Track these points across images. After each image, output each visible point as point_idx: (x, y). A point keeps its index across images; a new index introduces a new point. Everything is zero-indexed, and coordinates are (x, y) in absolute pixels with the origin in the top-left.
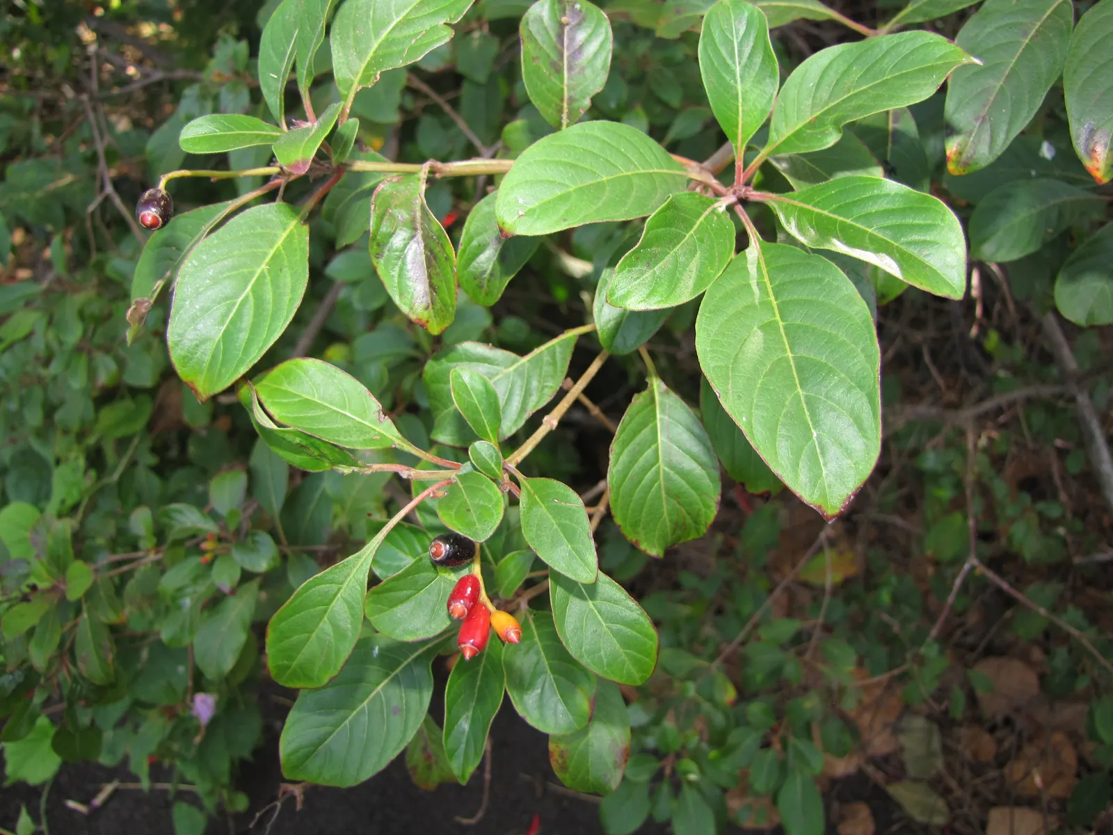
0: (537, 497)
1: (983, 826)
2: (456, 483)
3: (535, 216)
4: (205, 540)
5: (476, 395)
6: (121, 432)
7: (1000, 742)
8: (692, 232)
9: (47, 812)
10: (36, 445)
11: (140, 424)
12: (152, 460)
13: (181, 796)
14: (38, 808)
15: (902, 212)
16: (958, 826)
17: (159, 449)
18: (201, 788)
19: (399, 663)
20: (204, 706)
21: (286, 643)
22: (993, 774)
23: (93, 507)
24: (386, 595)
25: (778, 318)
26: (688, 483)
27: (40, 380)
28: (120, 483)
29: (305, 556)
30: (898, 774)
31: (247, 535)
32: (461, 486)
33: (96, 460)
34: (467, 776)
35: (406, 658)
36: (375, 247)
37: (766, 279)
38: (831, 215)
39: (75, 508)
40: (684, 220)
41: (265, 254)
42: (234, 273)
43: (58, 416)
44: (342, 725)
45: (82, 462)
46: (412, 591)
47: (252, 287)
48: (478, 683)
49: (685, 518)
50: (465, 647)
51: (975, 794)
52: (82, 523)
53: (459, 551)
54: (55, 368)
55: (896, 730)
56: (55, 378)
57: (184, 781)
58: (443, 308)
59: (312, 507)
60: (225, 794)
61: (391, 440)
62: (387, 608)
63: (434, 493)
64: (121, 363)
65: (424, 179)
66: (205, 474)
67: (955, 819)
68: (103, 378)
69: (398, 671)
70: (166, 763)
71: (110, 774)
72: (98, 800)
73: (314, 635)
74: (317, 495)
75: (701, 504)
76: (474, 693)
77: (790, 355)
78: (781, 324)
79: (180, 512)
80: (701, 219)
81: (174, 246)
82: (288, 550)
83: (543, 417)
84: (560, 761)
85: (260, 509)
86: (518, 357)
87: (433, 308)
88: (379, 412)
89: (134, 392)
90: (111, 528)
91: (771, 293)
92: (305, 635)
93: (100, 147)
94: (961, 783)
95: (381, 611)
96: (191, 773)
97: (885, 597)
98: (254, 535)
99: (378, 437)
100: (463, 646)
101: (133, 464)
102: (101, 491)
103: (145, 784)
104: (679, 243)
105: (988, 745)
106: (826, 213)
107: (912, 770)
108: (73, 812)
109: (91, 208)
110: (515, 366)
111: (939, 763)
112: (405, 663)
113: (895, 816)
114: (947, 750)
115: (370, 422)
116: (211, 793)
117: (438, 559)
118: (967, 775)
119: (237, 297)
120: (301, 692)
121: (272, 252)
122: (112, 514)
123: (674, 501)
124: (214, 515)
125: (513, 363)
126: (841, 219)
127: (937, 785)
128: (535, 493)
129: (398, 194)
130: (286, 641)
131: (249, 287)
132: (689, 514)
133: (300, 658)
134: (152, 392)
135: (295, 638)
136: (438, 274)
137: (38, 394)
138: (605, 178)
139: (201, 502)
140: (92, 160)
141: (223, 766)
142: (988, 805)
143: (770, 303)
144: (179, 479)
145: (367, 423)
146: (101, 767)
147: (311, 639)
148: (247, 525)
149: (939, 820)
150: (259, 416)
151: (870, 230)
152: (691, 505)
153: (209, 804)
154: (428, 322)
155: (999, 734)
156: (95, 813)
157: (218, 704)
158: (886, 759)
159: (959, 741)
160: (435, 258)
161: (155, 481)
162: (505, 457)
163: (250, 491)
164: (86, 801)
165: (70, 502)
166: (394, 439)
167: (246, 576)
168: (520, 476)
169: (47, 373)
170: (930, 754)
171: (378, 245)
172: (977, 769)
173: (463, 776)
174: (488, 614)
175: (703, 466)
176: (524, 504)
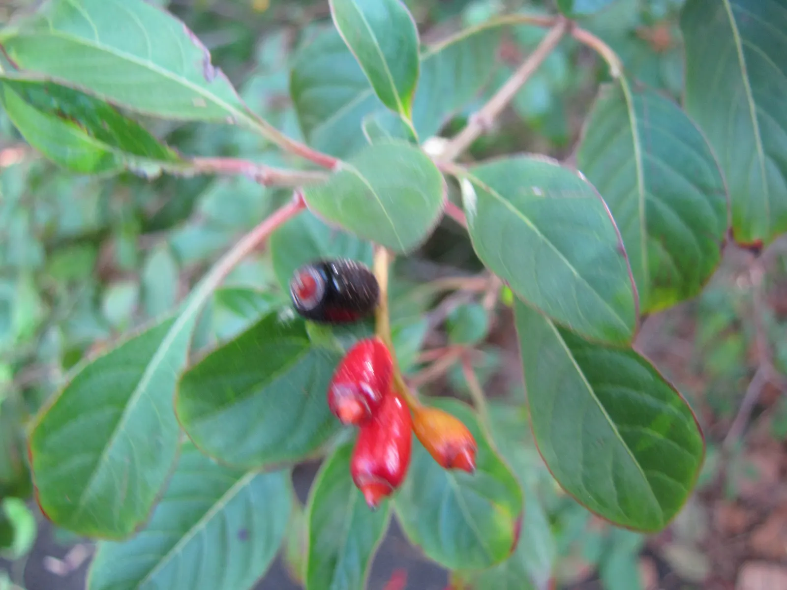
0: (494, 193)
61: (227, 110)
73: (105, 457)
88: (204, 63)
123: (657, 244)
130: (63, 466)
135: (76, 462)
145: (183, 80)
152: (683, 249)
166: (232, 109)
168: (456, 169)
174: (409, 416)
175: (704, 189)
176: (473, 228)
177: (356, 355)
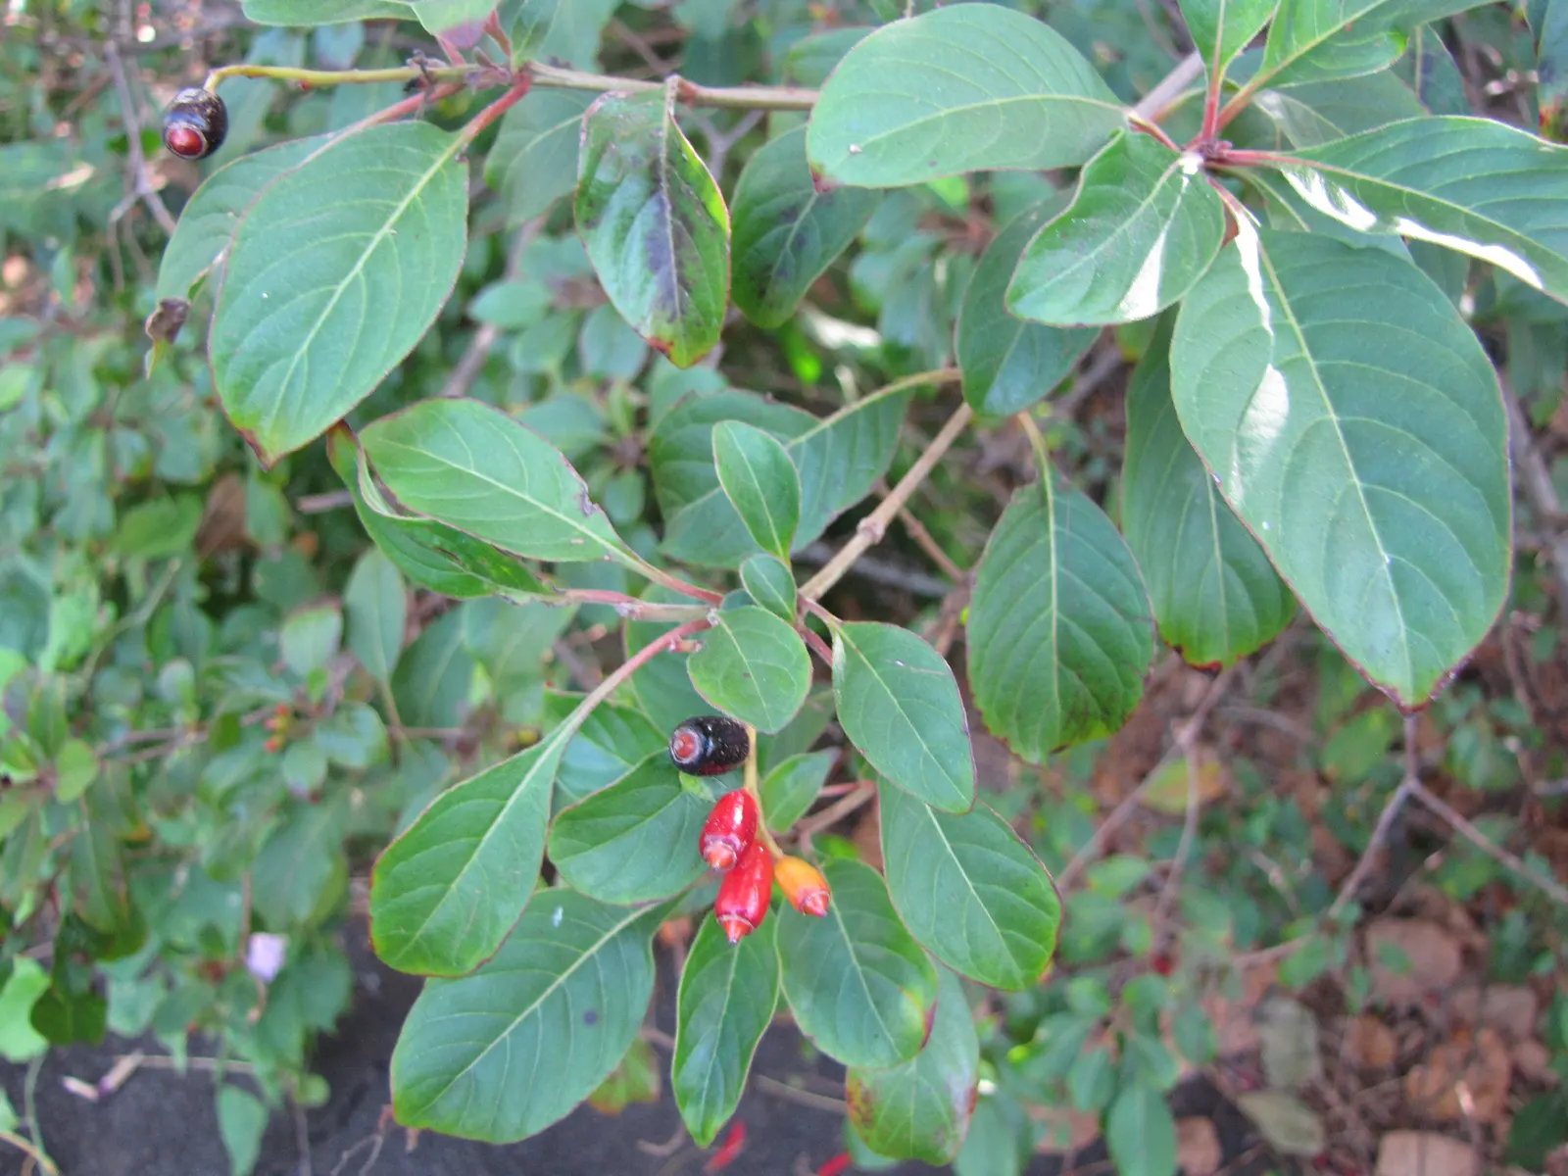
0: (862, 657)
1: (1373, 1157)
2: (719, 626)
3: (880, 155)
4: (274, 714)
5: (756, 471)
6: (156, 549)
7: (1401, 1040)
8: (1150, 199)
9: (38, 1097)
10: (28, 565)
11: (183, 539)
12: (198, 592)
13: (231, 1078)
14: (21, 1092)
15: (1529, 177)
16: (1339, 1157)
17: (210, 577)
18: (259, 1067)
19: (597, 937)
20: (266, 955)
21: (405, 898)
22: (1389, 1084)
23: (108, 659)
24: (588, 822)
25: (1306, 353)
26: (1103, 645)
27: (36, 470)
28: (150, 626)
29: (429, 746)
30: (1259, 1083)
31: (337, 708)
32: (729, 631)
33: (116, 591)
34: (711, 1135)
35: (607, 930)
36: (585, 208)
37: (1278, 288)
38: (1389, 184)
39: (82, 659)
40: (1139, 178)
41: (391, 209)
42: (331, 239)
43: (59, 521)
44: (498, 1040)
45: (94, 592)
46: (634, 817)
47: (366, 264)
48: (732, 976)
49: (1086, 703)
50: (729, 922)
51: (1364, 1113)
52: (92, 684)
53: (724, 749)
54: (55, 451)
55: (1258, 1017)
56: (56, 466)
57: (234, 1057)
58: (701, 319)
59: (439, 671)
60: (295, 1079)
61: (603, 547)
62: (588, 846)
63: (677, 643)
64: (155, 445)
65: (672, 98)
66: (276, 616)
67: (1334, 1146)
68: (127, 467)
69: (594, 949)
70: (210, 1032)
71: (129, 1045)
72: (113, 1080)
73: (453, 886)
74: (449, 651)
75: (1117, 677)
76: (725, 993)
77: (1334, 417)
78: (1312, 363)
79: (236, 669)
80: (1163, 180)
81: (231, 211)
82: (402, 735)
83: (857, 522)
84: (863, 1108)
85: (358, 669)
86: (817, 419)
87: (683, 321)
88: (583, 496)
89: (174, 489)
90: (133, 690)
91: (1289, 311)
92: (436, 888)
93: (133, 126)
94: (1345, 1097)
95: (576, 851)
96: (246, 1048)
97: (1259, 829)
98: (350, 708)
99: (580, 541)
100: (725, 918)
101: (170, 598)
102: (120, 637)
103: (179, 1060)
104: (1130, 215)
105: (1384, 1045)
106: (1378, 180)
107: (1276, 1075)
108: (73, 1097)
109: (117, 214)
110: (812, 433)
111: (1314, 1068)
112: (607, 937)
113: (1249, 1138)
114: (1327, 1051)
115: (566, 514)
116: (274, 1076)
117: (686, 761)
118: (1353, 1084)
119: (337, 282)
120: (428, 980)
121: (402, 206)
122: (137, 671)
123: (1071, 674)
124: (286, 675)
125: (807, 427)
126: (1408, 189)
127: (1311, 1098)
128: (859, 648)
129: (628, 120)
130: (405, 895)
131: (360, 264)
132: (1095, 696)
133: (429, 924)
134: (202, 490)
135: (422, 891)
136: (695, 259)
137: (31, 488)
138: (997, 101)
139: (271, 657)
140: (121, 146)
141: (292, 1041)
142: (1380, 1129)
143: (1290, 327)
144: (239, 621)
145: (560, 516)
146: (112, 1035)
147: (447, 895)
148: (338, 694)
149: (1314, 1147)
150: (370, 496)
151: (1465, 209)
152: (1100, 680)
153: (271, 1091)
154: (671, 344)
155: (1402, 1028)
156: (106, 1099)
157: (287, 952)
158: (1240, 1058)
159: (1342, 1035)
160: (691, 229)
161: (202, 624)
162: (800, 584)
163: (344, 642)
164: (94, 1079)
165: (75, 651)
166: (608, 546)
167: (336, 773)
168: (830, 620)
169: (45, 458)
170: (1302, 1055)
171: (591, 204)
172: (1369, 1077)
173: (703, 1134)
174: (769, 862)
175: (1126, 614)
176: (841, 668)
177: (725, 804)
